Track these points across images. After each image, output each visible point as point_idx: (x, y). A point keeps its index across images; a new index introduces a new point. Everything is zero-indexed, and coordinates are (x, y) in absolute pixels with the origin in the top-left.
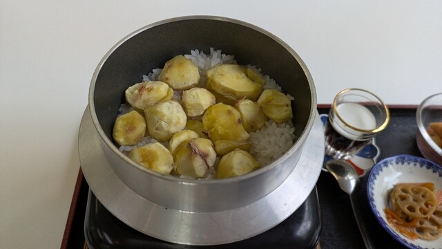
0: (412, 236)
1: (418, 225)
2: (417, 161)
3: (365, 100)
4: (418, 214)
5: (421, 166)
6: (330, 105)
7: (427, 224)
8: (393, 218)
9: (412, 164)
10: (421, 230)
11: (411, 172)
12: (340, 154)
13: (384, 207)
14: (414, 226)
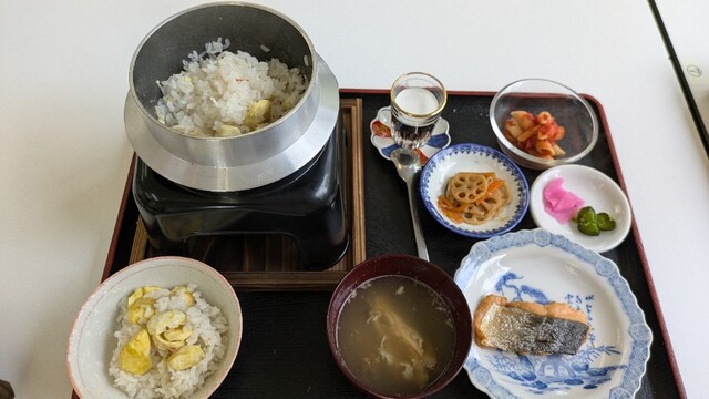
0: (458, 220)
1: (467, 210)
2: (483, 151)
3: (431, 86)
4: (466, 199)
5: (488, 155)
6: (390, 91)
7: (476, 210)
8: (444, 203)
9: (478, 153)
10: (469, 216)
11: (477, 162)
12: (407, 142)
13: (440, 194)
14: (462, 212)
